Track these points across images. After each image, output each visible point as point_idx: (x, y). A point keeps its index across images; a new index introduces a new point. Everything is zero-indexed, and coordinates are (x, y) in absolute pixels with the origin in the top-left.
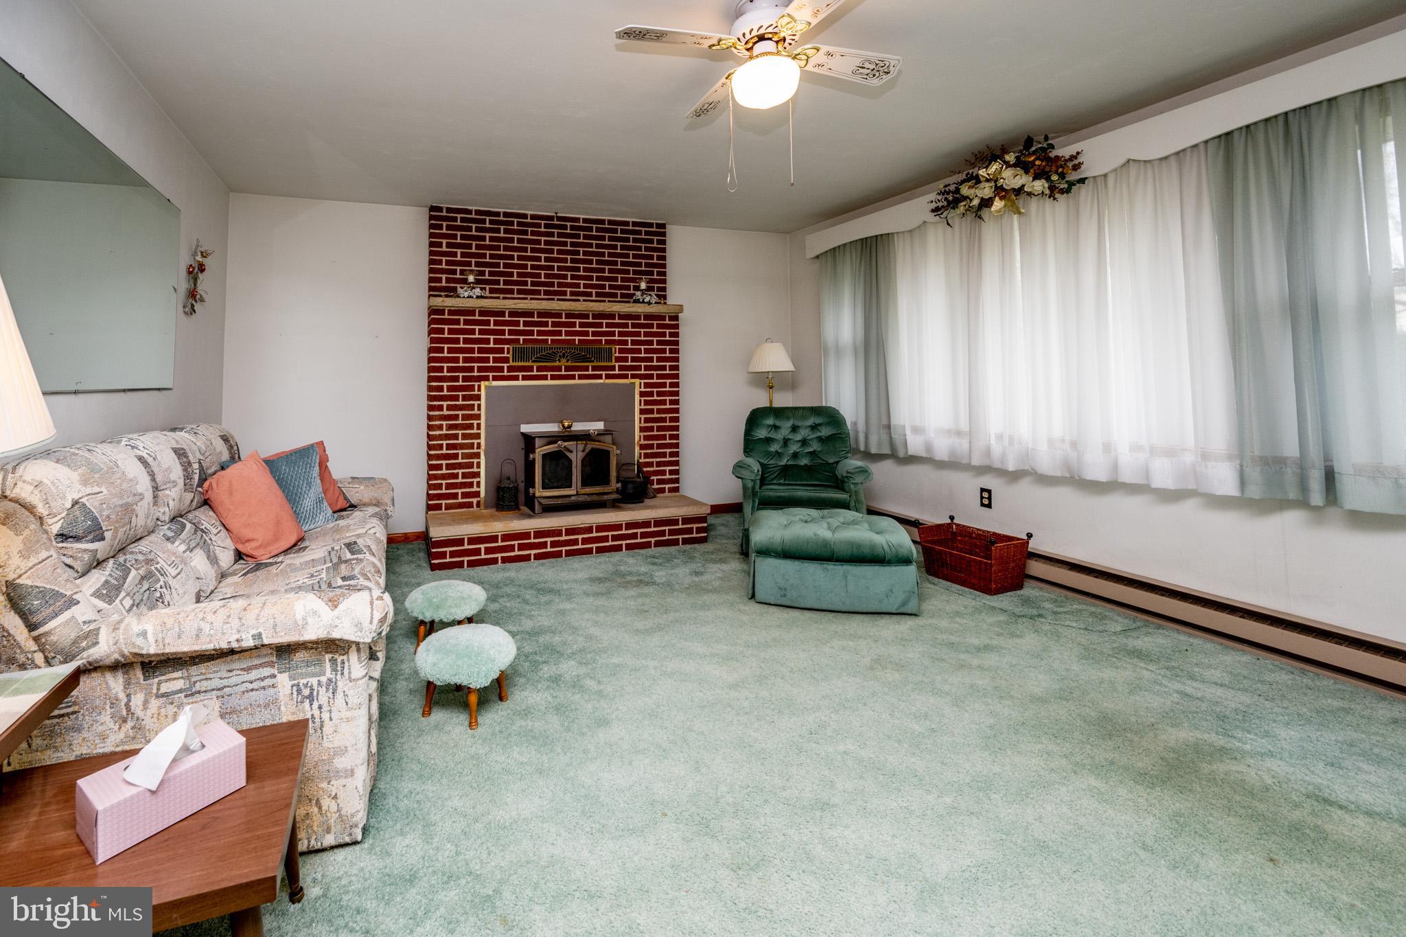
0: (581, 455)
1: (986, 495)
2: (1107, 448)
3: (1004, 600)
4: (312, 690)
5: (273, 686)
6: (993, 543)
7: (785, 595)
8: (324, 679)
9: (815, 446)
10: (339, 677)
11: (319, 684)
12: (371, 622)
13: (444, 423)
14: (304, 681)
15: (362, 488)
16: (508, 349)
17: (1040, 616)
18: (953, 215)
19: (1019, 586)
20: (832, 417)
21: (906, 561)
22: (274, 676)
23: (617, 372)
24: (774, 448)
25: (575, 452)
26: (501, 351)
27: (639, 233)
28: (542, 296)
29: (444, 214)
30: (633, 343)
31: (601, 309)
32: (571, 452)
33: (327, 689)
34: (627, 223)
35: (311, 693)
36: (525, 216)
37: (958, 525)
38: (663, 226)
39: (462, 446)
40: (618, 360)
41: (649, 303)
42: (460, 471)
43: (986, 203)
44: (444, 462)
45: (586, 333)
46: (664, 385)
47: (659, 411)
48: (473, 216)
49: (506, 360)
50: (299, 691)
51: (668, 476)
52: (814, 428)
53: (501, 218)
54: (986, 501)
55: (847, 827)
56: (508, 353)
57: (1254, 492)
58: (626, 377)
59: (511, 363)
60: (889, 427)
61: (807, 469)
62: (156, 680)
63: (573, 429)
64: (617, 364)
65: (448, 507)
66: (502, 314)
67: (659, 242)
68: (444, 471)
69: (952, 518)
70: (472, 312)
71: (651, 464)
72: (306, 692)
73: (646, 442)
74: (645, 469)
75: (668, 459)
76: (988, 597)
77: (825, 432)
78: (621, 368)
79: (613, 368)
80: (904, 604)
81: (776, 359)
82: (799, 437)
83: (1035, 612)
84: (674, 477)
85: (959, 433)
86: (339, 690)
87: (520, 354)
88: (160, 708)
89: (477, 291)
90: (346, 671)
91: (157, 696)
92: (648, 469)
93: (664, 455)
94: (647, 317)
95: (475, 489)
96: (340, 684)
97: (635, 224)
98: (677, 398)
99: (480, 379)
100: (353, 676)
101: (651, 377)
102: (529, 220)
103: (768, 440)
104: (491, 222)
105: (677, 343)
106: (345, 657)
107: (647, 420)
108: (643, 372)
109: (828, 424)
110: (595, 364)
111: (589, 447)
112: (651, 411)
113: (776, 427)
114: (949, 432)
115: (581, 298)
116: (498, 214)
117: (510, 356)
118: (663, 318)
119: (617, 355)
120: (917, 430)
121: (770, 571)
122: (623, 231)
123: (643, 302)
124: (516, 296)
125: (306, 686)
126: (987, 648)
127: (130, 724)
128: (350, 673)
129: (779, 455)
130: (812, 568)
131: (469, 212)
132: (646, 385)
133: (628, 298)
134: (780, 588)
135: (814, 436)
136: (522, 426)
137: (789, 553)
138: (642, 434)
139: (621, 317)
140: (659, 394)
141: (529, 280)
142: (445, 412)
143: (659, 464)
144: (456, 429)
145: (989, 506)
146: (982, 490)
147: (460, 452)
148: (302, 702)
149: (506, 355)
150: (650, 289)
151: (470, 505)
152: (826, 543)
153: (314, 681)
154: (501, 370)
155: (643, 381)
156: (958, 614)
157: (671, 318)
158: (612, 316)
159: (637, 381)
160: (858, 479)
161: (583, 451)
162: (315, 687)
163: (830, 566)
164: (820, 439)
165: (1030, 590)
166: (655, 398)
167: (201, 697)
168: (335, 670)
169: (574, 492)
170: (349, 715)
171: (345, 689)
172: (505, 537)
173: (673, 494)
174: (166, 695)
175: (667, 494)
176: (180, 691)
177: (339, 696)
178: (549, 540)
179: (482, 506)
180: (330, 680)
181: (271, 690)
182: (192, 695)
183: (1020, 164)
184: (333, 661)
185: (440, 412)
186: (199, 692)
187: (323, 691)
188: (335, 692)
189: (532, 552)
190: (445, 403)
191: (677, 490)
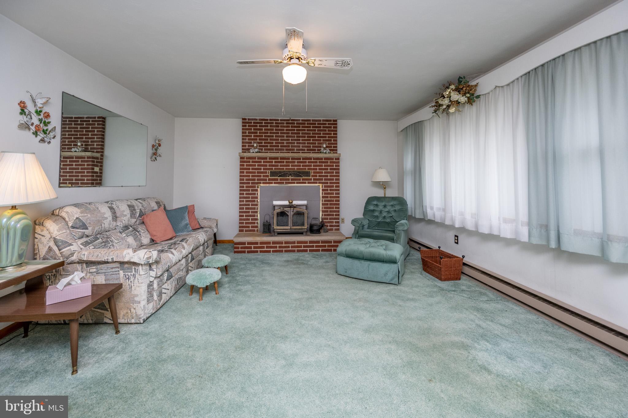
0: (292, 213)
1: (456, 238)
4: (129, 276)
5: (119, 274)
6: (441, 259)
7: (346, 272)
8: (132, 274)
10: (136, 274)
11: (131, 275)
12: (144, 258)
13: (245, 200)
14: (127, 273)
15: (206, 221)
16: (268, 172)
19: (458, 279)
20: (400, 201)
22: (119, 271)
23: (312, 181)
24: (376, 214)
25: (290, 212)
26: (266, 173)
27: (325, 124)
28: (285, 151)
30: (320, 169)
31: (305, 156)
32: (288, 212)
33: (133, 277)
34: (320, 121)
35: (129, 277)
36: (278, 120)
37: (440, 251)
38: (336, 121)
39: (251, 209)
40: (313, 176)
41: (326, 153)
42: (251, 218)
43: (449, 107)
44: (244, 214)
45: (300, 166)
46: (333, 186)
47: (331, 197)
49: (268, 176)
50: (125, 276)
51: (334, 224)
53: (269, 121)
54: (456, 241)
56: (268, 174)
57: (533, 240)
58: (316, 183)
59: (270, 177)
60: (422, 206)
61: (388, 223)
62: (89, 268)
63: (293, 203)
64: (312, 178)
65: (246, 231)
66: (266, 158)
67: (334, 127)
68: (244, 218)
69: (439, 247)
70: (255, 158)
71: (327, 219)
72: (127, 277)
73: (325, 210)
74: (324, 221)
75: (334, 217)
77: (397, 208)
78: (314, 179)
79: (311, 179)
80: (392, 280)
82: (387, 210)
84: (337, 224)
85: (443, 210)
86: (136, 277)
87: (273, 174)
88: (90, 276)
89: (256, 150)
90: (138, 272)
91: (89, 273)
92: (326, 221)
93: (333, 215)
94: (325, 159)
95: (256, 225)
96: (136, 275)
97: (323, 120)
98: (338, 192)
99: (257, 183)
100: (140, 274)
101: (327, 183)
102: (280, 122)
103: (373, 211)
105: (339, 169)
106: (138, 268)
107: (325, 201)
108: (323, 181)
109: (398, 204)
110: (303, 178)
111: (295, 211)
112: (327, 197)
113: (377, 205)
114: (440, 209)
115: (301, 152)
116: (267, 120)
117: (269, 174)
118: (333, 159)
119: (313, 174)
120: (431, 208)
121: (342, 262)
122: (318, 124)
123: (323, 153)
124: (274, 151)
125: (127, 275)
129: (377, 217)
130: (356, 262)
131: (257, 120)
132: (325, 186)
133: (319, 152)
134: (345, 269)
136: (274, 202)
137: (348, 255)
138: (323, 206)
139: (314, 159)
140: (330, 190)
141: (280, 145)
142: (245, 196)
143: (330, 219)
144: (249, 202)
145: (457, 243)
146: (455, 236)
147: (250, 210)
148: (126, 280)
149: (267, 174)
150: (327, 147)
151: (254, 231)
152: (361, 252)
153: (129, 274)
154: (266, 180)
155: (323, 185)
157: (336, 159)
158: (310, 159)
159: (321, 185)
162: (130, 276)
163: (362, 262)
164: (395, 211)
166: (329, 192)
167: (100, 274)
168: (135, 271)
169: (290, 228)
170: (139, 285)
171: (138, 277)
172: (261, 243)
173: (337, 231)
174: (91, 273)
175: (334, 231)
176: (95, 272)
177: (136, 279)
178: (278, 245)
179: (259, 232)
180: (134, 274)
181: (118, 275)
182: (98, 273)
183: (458, 90)
184: (135, 269)
185: (243, 196)
186: (100, 273)
187: (132, 277)
188: (135, 278)
189: (272, 249)
190: (245, 192)
191: (338, 229)
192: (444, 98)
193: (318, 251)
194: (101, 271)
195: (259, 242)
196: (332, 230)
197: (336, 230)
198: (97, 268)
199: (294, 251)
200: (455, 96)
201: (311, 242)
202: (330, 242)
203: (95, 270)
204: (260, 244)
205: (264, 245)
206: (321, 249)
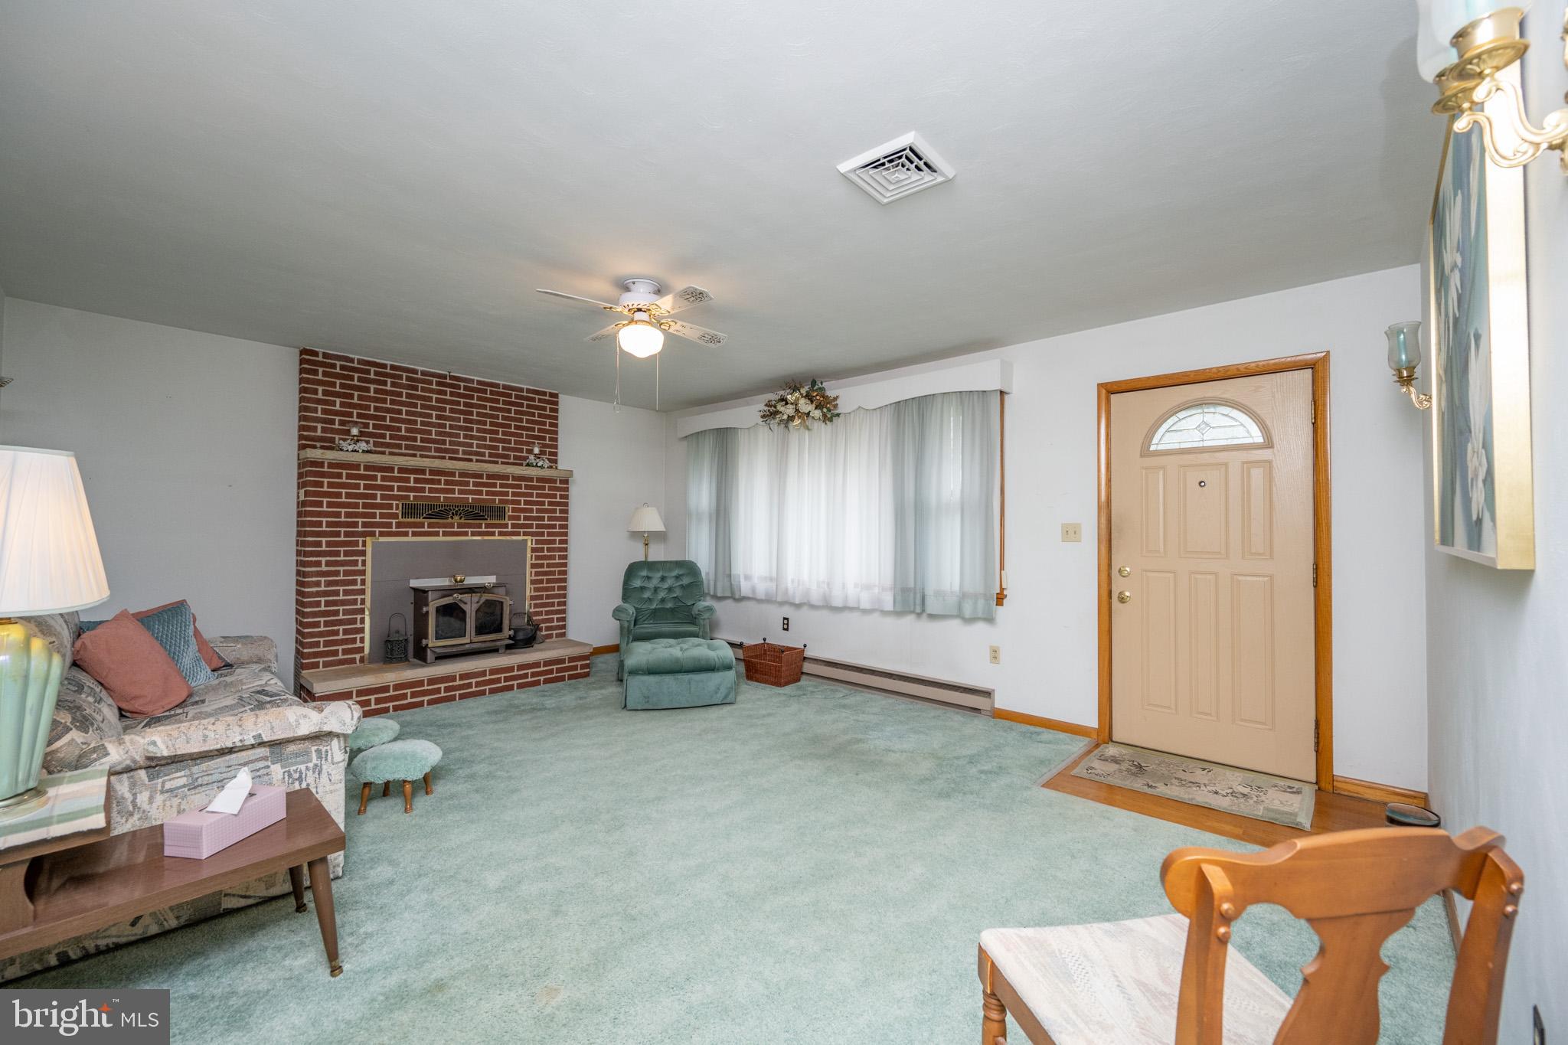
0: (475, 607)
1: (786, 622)
2: (844, 586)
3: (788, 689)
4: (301, 773)
5: (267, 774)
6: (783, 652)
7: (648, 702)
8: (311, 765)
9: (678, 593)
10: (323, 762)
11: (307, 768)
12: (352, 719)
13: (323, 579)
14: (295, 768)
15: (239, 646)
16: (397, 505)
17: (804, 695)
18: (774, 423)
19: (798, 680)
20: (689, 568)
21: (729, 667)
22: (268, 767)
23: (510, 529)
24: (647, 594)
25: (469, 603)
26: (390, 507)
27: (533, 400)
28: (433, 454)
29: (320, 358)
30: (526, 503)
31: (496, 470)
32: (466, 603)
33: (314, 772)
34: (521, 390)
35: (301, 776)
36: (415, 371)
37: (768, 644)
38: (556, 396)
39: (343, 603)
40: (511, 518)
41: (542, 467)
42: (341, 628)
43: (791, 418)
44: (322, 620)
45: (480, 493)
46: (554, 542)
47: (549, 565)
48: (356, 365)
49: (395, 516)
50: (290, 776)
51: (555, 623)
52: (677, 577)
53: (388, 371)
54: (786, 627)
55: (672, 804)
56: (397, 509)
57: (899, 609)
58: (518, 534)
59: (400, 519)
60: (730, 576)
61: (672, 610)
62: (160, 780)
63: (464, 583)
64: (510, 522)
65: (326, 665)
66: (391, 469)
67: (552, 410)
68: (322, 629)
69: (765, 639)
71: (540, 613)
72: (296, 776)
73: (536, 594)
74: (534, 618)
75: (556, 608)
76: (779, 688)
78: (514, 526)
79: (506, 526)
80: (726, 696)
81: (651, 521)
83: (801, 693)
84: (561, 623)
85: (771, 579)
86: (324, 771)
87: (410, 510)
88: (164, 801)
89: (363, 445)
90: (329, 757)
91: (162, 792)
92: (538, 618)
93: (553, 604)
94: (540, 480)
95: (358, 644)
96: (324, 767)
97: (528, 391)
98: (565, 553)
99: (364, 534)
100: (335, 760)
101: (542, 534)
103: (641, 589)
104: (376, 374)
105: (566, 504)
106: (328, 748)
107: (537, 574)
108: (534, 530)
109: (688, 574)
110: (489, 521)
111: (483, 599)
112: (542, 566)
113: (648, 578)
114: (766, 578)
115: (474, 458)
116: (384, 366)
117: (399, 512)
118: (555, 481)
119: (510, 513)
120: (747, 578)
121: (638, 686)
122: (517, 397)
123: (536, 466)
124: (404, 451)
125: (296, 771)
126: (769, 715)
127: (136, 816)
128: (332, 758)
130: (668, 679)
131: (351, 360)
132: (537, 542)
133: (520, 461)
134: (645, 697)
135: (678, 584)
136: (412, 580)
137: (652, 671)
138: (532, 586)
139: (514, 478)
140: (549, 550)
142: (324, 568)
143: (547, 613)
144: (337, 585)
145: (787, 629)
146: (784, 619)
147: (341, 608)
148: (293, 783)
149: (394, 511)
150: (542, 453)
151: (353, 661)
152: (677, 660)
153: (303, 767)
154: (390, 525)
155: (534, 538)
156: (759, 700)
157: (562, 482)
158: (506, 477)
159: (529, 538)
160: (706, 615)
161: (478, 602)
162: (304, 771)
163: (680, 676)
164: (682, 586)
165: (804, 681)
166: (546, 553)
167: (204, 788)
168: (320, 757)
169: (469, 641)
170: (332, 788)
171: (329, 770)
172: (397, 687)
173: (560, 639)
174: (171, 790)
175: (554, 639)
176: (184, 786)
177: (324, 775)
178: (442, 686)
179: (366, 662)
180: (316, 765)
181: (266, 778)
182: (195, 788)
183: (809, 397)
184: (319, 752)
185: (319, 569)
186: (201, 785)
187: (310, 773)
188: (320, 773)
189: (426, 698)
190: (323, 560)
191: (563, 635)
192: (787, 403)
193: (537, 683)
194: (206, 778)
195: (391, 684)
196: (550, 636)
197: (558, 635)
198: (191, 775)
199: (483, 693)
200: (805, 406)
201: (521, 667)
202: (562, 661)
203: (184, 781)
204: (394, 690)
205: (405, 691)
206: (542, 678)
